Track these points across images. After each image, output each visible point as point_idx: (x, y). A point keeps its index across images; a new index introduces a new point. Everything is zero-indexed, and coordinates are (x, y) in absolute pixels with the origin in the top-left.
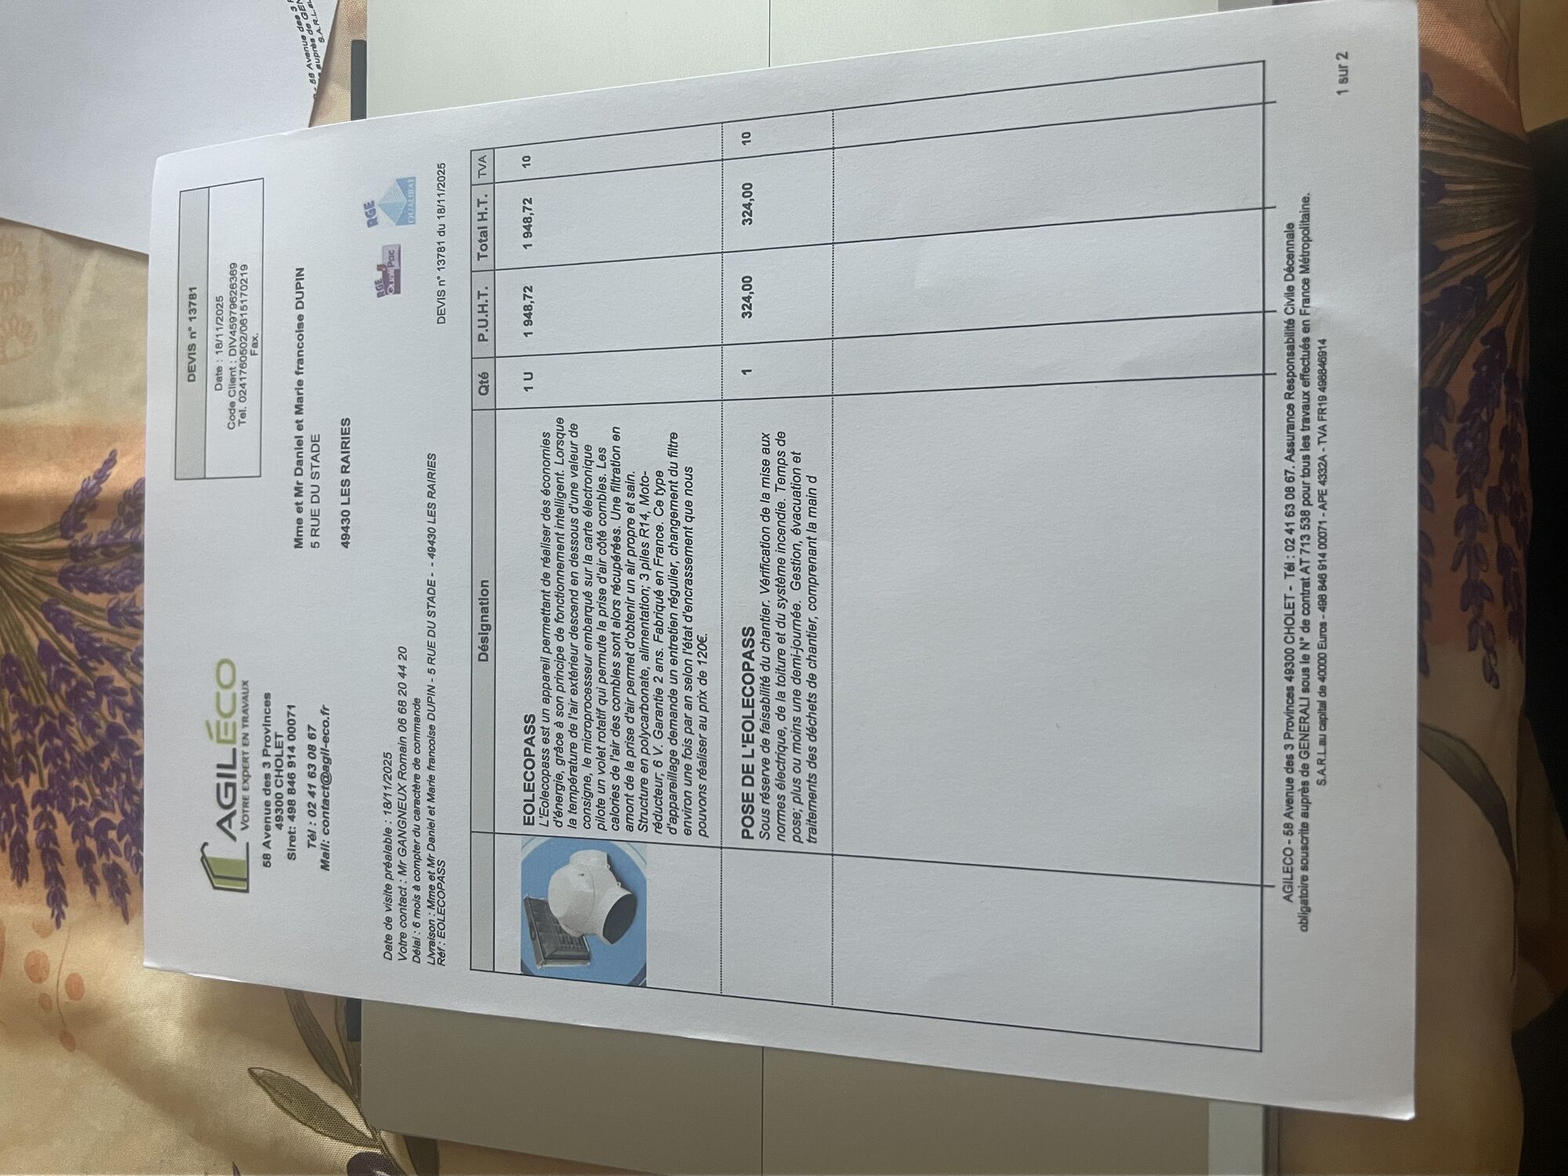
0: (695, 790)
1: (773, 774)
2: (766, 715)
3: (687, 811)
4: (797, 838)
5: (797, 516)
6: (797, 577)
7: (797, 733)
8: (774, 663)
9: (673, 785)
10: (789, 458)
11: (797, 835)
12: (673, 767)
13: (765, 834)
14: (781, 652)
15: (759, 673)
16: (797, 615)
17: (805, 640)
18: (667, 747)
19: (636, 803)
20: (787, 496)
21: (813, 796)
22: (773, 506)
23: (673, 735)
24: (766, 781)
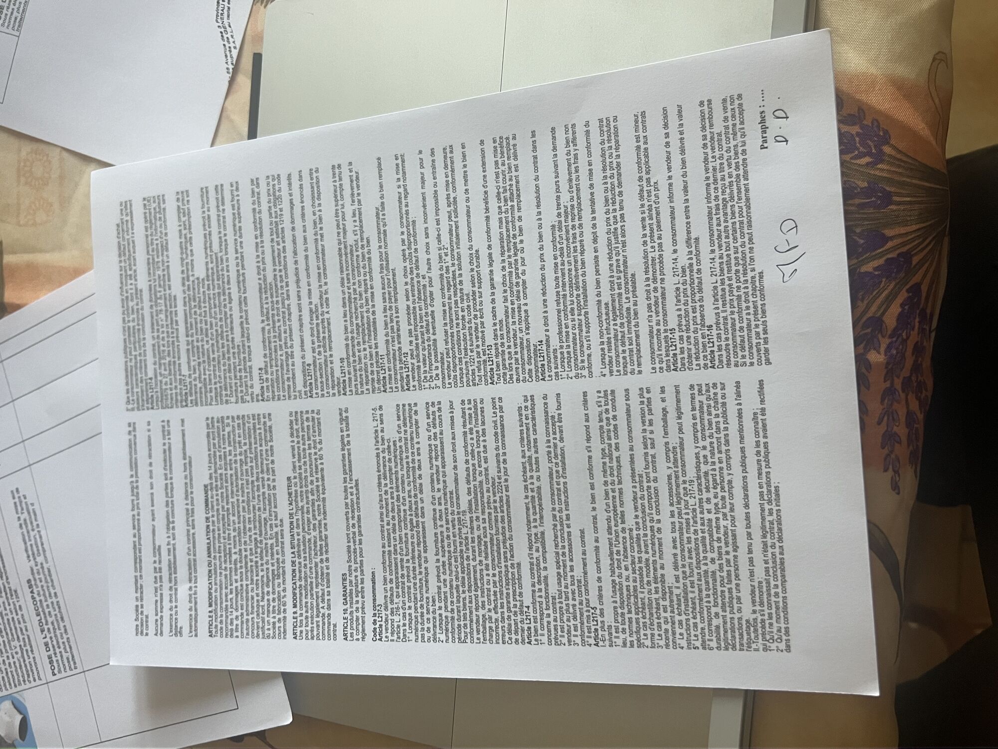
0: (31, 660)
1: (55, 643)
2: (45, 617)
3: (32, 670)
4: (71, 669)
5: (31, 523)
6: (38, 550)
7: (57, 621)
8: (42, 593)
9: (24, 661)
10: (22, 498)
11: (70, 667)
12: (22, 653)
13: (60, 672)
14: (42, 586)
15: (38, 599)
16: (42, 568)
17: (48, 578)
18: (18, 644)
19: (14, 673)
20: (26, 515)
21: (70, 648)
22: (22, 521)
23: (18, 638)
24: (53, 647)
